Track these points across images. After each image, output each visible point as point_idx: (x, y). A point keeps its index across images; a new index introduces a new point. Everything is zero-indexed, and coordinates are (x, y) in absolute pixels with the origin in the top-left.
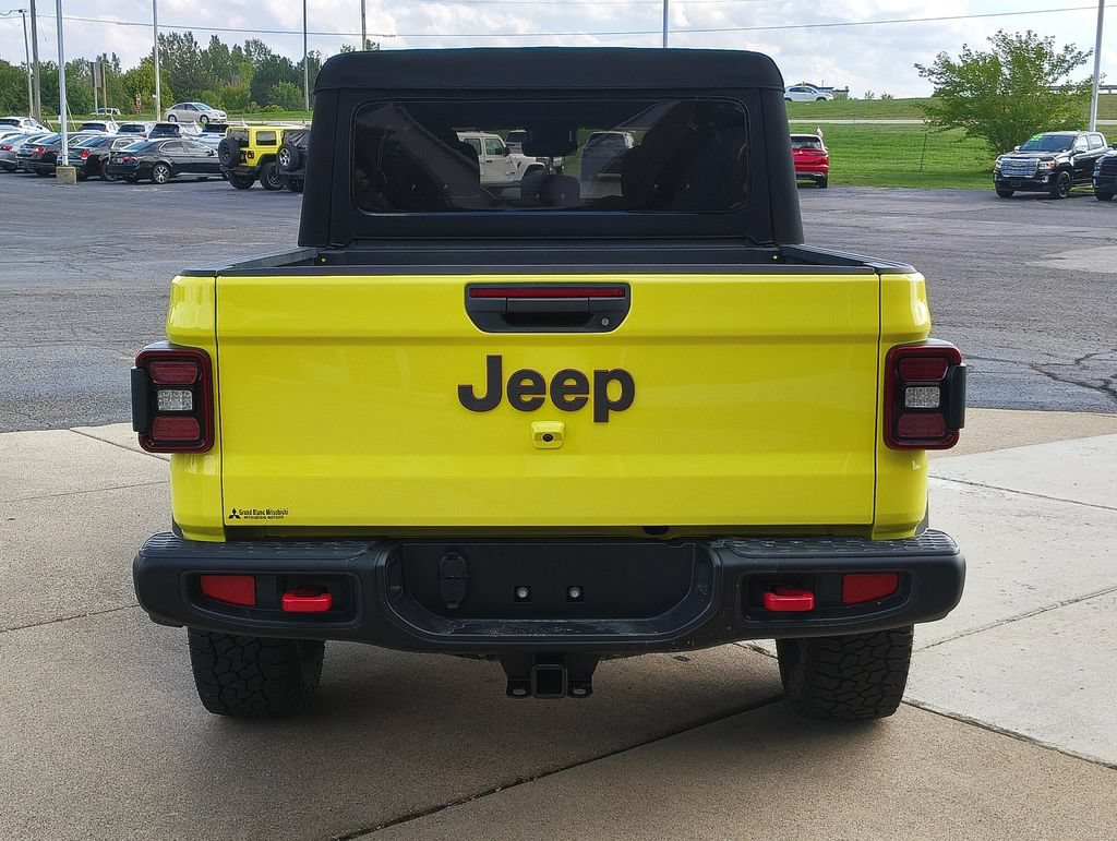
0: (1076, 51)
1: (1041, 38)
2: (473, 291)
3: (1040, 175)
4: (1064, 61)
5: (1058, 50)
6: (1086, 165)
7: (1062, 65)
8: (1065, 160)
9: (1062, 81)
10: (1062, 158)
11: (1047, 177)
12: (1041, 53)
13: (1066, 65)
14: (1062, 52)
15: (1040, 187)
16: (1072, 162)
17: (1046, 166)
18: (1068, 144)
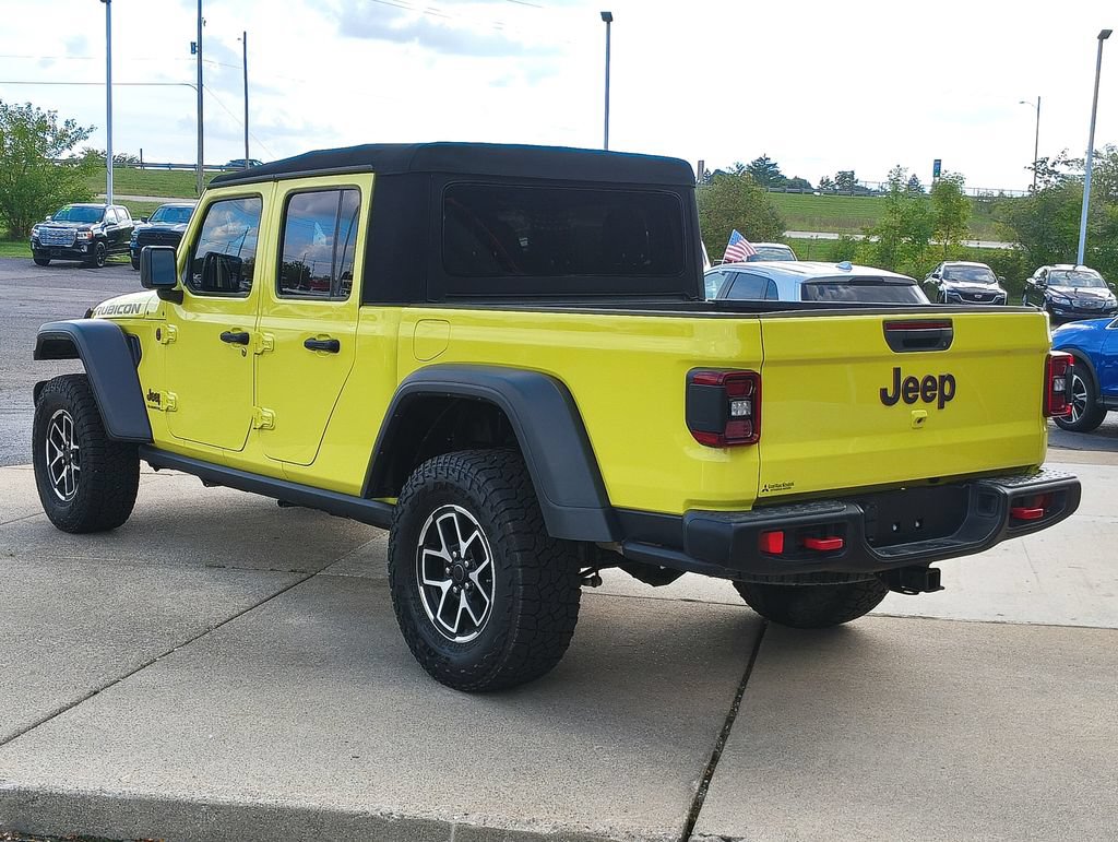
0: (77, 127)
1: (44, 111)
2: (887, 325)
3: (78, 244)
4: (67, 136)
5: (60, 125)
6: (118, 237)
7: (63, 139)
8: (99, 231)
9: (65, 155)
10: (96, 229)
11: (85, 247)
12: (42, 125)
13: (68, 140)
14: (64, 127)
15: (79, 256)
16: (105, 233)
17: (84, 237)
18: (98, 216)
